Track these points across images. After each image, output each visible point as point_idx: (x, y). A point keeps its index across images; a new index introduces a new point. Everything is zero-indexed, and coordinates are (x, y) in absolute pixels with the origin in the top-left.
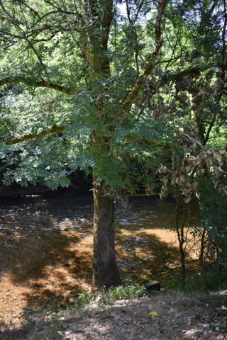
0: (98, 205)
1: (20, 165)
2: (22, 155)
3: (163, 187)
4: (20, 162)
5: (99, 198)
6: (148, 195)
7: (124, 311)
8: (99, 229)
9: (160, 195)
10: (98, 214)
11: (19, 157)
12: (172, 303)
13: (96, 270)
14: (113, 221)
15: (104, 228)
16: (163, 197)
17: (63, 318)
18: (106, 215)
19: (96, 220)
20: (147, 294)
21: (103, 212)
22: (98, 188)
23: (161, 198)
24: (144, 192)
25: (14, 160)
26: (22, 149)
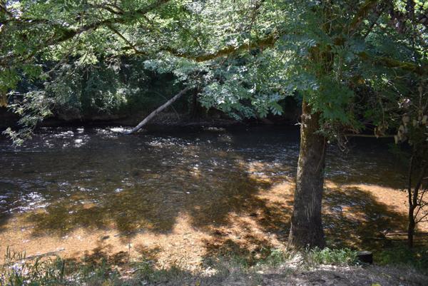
0: (307, 144)
1: (204, 89)
2: (206, 77)
3: (401, 128)
4: (204, 86)
5: (308, 135)
6: (377, 136)
7: (338, 277)
8: (304, 174)
9: (396, 138)
10: (305, 155)
11: (203, 80)
12: (401, 278)
13: (295, 224)
14: (324, 166)
15: (311, 174)
16: (399, 141)
17: (261, 272)
18: (314, 158)
19: (301, 163)
20: (360, 264)
21: (312, 154)
22: (308, 122)
23: (396, 142)
24: (372, 133)
25: (197, 83)
26: (207, 70)
